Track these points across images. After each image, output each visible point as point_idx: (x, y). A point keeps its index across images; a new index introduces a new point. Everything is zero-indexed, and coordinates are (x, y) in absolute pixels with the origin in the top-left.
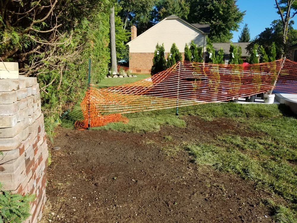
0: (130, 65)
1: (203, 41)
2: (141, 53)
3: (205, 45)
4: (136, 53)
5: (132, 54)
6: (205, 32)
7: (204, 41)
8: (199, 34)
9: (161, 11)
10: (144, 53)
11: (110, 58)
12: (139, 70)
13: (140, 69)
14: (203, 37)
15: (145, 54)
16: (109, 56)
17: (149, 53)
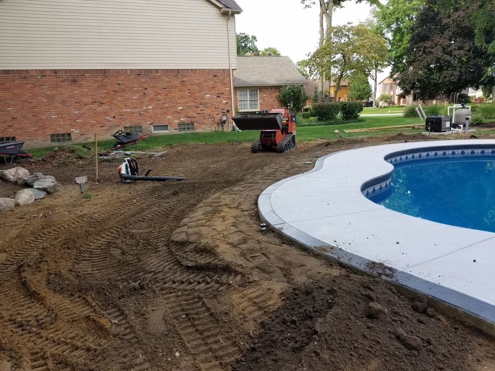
13: (10, 133)
17: (43, 73)
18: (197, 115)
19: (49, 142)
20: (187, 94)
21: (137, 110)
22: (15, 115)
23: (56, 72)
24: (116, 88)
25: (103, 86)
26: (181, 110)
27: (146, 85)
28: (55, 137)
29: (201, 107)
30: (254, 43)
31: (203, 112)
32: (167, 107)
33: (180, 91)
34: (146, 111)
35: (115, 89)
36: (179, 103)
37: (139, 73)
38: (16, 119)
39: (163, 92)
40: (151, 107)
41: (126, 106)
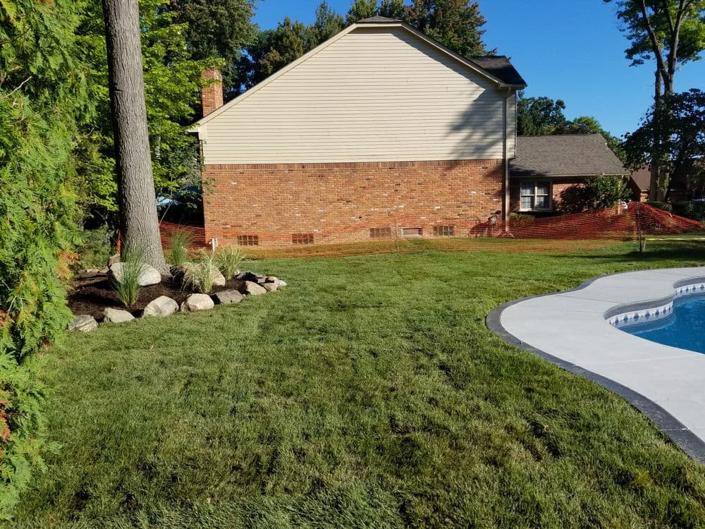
0: (208, 216)
1: (499, 116)
2: (255, 166)
3: (508, 130)
4: (233, 167)
5: (217, 171)
6: (506, 83)
7: (505, 117)
8: (482, 90)
9: (267, 60)
10: (267, 166)
11: (116, 186)
12: (250, 237)
13: (253, 231)
14: (501, 102)
15: (271, 168)
16: (110, 176)
17: (290, 167)
18: (458, 217)
19: (291, 243)
20: (447, 189)
21: (386, 210)
22: (260, 213)
23: (303, 166)
24: (366, 184)
25: (350, 182)
26: (437, 209)
27: (398, 181)
28: (297, 238)
29: (465, 207)
30: (560, 111)
31: (467, 213)
32: (421, 206)
33: (439, 186)
34: (397, 210)
35: (364, 185)
36: (437, 201)
37: (392, 166)
38: (260, 216)
39: (418, 188)
40: (403, 206)
41: (374, 205)
